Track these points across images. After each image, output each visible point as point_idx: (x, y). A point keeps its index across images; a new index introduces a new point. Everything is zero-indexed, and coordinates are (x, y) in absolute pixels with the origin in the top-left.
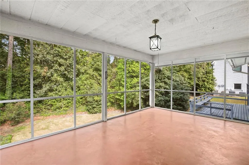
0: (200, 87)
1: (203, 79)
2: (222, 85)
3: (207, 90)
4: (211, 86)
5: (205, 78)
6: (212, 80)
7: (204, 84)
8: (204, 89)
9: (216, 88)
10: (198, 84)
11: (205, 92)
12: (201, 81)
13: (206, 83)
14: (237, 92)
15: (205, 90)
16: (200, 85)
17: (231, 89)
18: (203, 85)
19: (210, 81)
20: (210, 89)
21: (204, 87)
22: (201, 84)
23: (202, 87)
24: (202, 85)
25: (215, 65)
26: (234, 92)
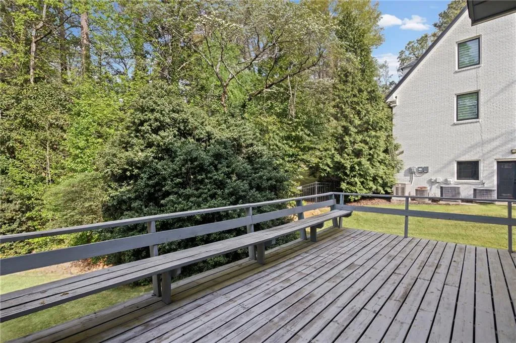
0: (345, 174)
1: (356, 146)
2: (419, 168)
3: (371, 184)
4: (381, 170)
5: (363, 145)
6: (386, 151)
7: (359, 164)
8: (362, 180)
9: (400, 178)
10: (339, 163)
11: (365, 190)
12: (348, 155)
13: (364, 161)
14: (467, 188)
15: (362, 183)
16: (345, 168)
17: (446, 180)
18: (357, 168)
19: (379, 155)
20: (380, 181)
21: (360, 174)
22: (348, 165)
23: (354, 173)
24: (352, 169)
25: (397, 103)
26: (456, 190)
